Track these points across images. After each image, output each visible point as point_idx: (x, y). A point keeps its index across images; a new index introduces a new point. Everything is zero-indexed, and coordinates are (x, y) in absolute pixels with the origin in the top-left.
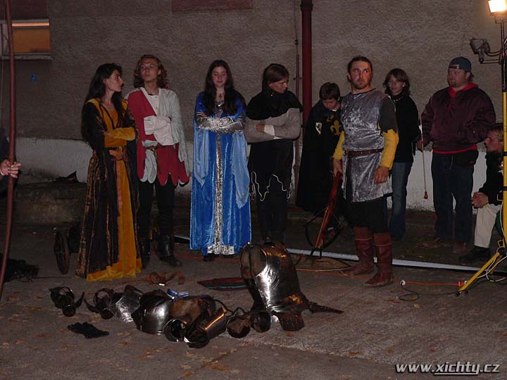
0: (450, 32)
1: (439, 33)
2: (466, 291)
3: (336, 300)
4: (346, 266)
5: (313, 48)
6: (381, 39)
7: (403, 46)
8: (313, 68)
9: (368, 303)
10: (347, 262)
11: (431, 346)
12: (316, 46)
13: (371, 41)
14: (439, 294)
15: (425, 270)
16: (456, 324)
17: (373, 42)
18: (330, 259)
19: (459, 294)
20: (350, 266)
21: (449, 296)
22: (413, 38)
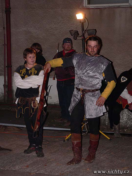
0: (71, 26)
1: (66, 26)
2: (68, 140)
3: (11, 145)
4: (21, 130)
5: (11, 31)
6: (41, 28)
7: (51, 32)
8: (11, 41)
9: (25, 146)
10: (21, 128)
11: (46, 163)
12: (13, 30)
13: (37, 29)
14: (57, 141)
15: (55, 131)
16: (59, 154)
17: (38, 29)
18: (14, 127)
19: (65, 141)
20: (22, 130)
21: (61, 142)
22: (55, 28)
